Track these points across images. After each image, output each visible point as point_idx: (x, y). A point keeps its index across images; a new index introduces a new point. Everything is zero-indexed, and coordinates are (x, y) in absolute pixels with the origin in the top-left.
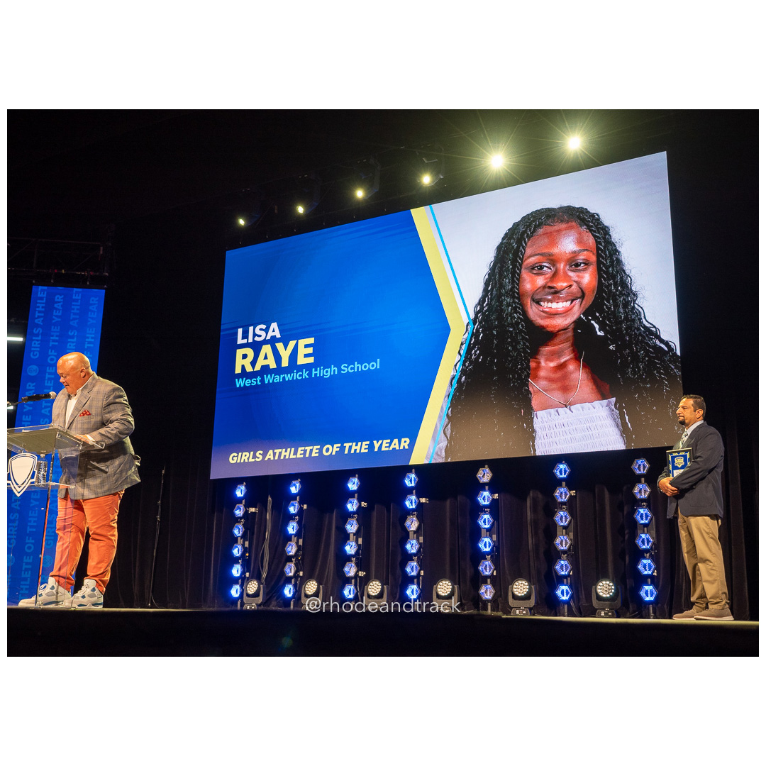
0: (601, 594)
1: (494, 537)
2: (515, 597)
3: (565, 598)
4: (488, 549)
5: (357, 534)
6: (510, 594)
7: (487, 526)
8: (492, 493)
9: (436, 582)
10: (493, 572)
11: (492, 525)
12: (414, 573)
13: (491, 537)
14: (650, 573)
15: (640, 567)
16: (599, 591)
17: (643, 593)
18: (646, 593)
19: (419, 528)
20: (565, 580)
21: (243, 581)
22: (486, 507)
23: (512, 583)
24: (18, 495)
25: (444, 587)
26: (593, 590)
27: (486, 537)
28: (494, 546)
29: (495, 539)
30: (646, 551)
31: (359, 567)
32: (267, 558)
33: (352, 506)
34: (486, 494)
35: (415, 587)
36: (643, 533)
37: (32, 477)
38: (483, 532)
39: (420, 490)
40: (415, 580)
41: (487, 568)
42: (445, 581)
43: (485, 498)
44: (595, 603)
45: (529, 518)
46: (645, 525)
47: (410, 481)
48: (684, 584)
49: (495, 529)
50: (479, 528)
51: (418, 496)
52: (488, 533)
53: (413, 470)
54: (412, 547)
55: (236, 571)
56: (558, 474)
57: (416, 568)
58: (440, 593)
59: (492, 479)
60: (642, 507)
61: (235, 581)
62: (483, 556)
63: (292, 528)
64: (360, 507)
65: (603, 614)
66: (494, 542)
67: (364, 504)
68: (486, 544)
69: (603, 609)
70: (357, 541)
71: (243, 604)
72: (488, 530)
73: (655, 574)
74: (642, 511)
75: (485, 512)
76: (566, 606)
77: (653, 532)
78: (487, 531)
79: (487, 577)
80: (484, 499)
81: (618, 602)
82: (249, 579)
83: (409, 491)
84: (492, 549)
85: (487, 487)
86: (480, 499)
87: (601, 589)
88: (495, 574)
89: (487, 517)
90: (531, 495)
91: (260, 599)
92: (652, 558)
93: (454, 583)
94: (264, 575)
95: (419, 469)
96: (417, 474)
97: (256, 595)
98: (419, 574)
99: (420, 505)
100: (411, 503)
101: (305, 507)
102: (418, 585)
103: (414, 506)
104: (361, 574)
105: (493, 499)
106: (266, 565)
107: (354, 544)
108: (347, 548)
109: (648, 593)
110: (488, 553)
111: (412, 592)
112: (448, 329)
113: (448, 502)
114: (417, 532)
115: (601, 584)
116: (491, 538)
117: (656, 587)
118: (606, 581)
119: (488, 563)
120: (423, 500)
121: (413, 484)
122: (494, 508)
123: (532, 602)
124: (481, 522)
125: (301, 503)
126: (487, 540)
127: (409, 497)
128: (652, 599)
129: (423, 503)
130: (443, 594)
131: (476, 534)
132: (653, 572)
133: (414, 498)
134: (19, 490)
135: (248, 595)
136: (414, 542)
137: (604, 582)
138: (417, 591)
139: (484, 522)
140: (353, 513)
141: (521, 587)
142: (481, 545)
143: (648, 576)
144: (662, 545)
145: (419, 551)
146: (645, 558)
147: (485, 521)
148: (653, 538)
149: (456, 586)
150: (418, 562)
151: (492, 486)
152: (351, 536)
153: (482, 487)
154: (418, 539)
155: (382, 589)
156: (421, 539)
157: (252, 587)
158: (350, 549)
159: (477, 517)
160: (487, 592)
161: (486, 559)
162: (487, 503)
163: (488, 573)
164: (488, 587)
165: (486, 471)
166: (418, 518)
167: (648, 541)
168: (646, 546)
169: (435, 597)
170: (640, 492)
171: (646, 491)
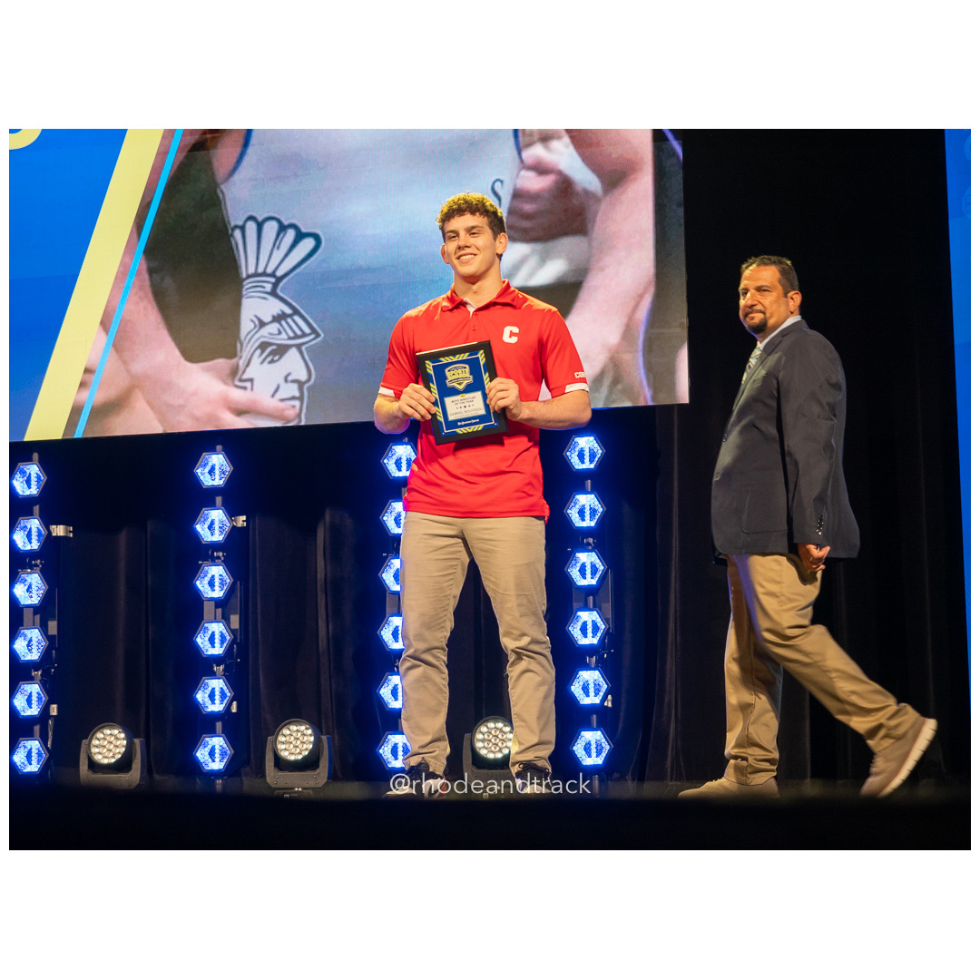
0: (483, 752)
1: (235, 620)
2: (280, 763)
4: (218, 650)
6: (269, 758)
7: (218, 593)
8: (231, 513)
9: (87, 730)
10: (230, 705)
11: (230, 592)
12: (34, 711)
13: (226, 619)
14: (597, 700)
15: (576, 689)
16: (479, 745)
17: (579, 749)
18: (587, 748)
19: (47, 599)
22: (215, 546)
23: (274, 729)
25: (108, 745)
26: (467, 743)
27: (215, 620)
28: (233, 642)
30: (590, 650)
34: (217, 514)
35: (35, 744)
36: (586, 608)
38: (208, 609)
40: (37, 729)
41: (213, 695)
42: (111, 728)
43: (213, 525)
44: (471, 773)
45: (320, 576)
46: (589, 591)
47: (27, 482)
48: (673, 725)
49: (236, 601)
50: (197, 598)
51: (47, 521)
52: (219, 611)
53: (36, 456)
54: (30, 646)
56: (392, 467)
57: (39, 698)
58: (98, 758)
59: (232, 480)
60: (584, 548)
62: (205, 666)
66: (233, 632)
68: (213, 638)
72: (219, 603)
73: (609, 704)
74: (583, 557)
75: (214, 561)
77: (608, 607)
78: (217, 607)
79: (215, 717)
80: (211, 527)
83: (24, 507)
84: (229, 651)
85: (219, 500)
86: (201, 529)
87: (483, 741)
88: (234, 710)
89: (217, 571)
90: (327, 517)
92: (603, 667)
93: (131, 733)
96: (44, 465)
98: (45, 710)
99: (49, 542)
100: (29, 536)
102: (44, 740)
103: (35, 545)
105: (234, 528)
109: (591, 748)
110: (217, 660)
111: (29, 756)
113: (123, 538)
114: (42, 611)
115: (484, 729)
116: (227, 624)
117: (610, 735)
118: (496, 721)
119: (217, 684)
120: (59, 531)
121: (34, 491)
122: (234, 550)
123: (321, 775)
124: (202, 585)
126: (217, 628)
127: (22, 522)
128: (599, 761)
129: (58, 538)
130: (106, 761)
131: (192, 611)
132: (604, 698)
133: (35, 524)
136: (35, 634)
137: (491, 725)
138: (39, 754)
139: (211, 584)
141: (295, 741)
142: (201, 640)
143: (592, 709)
144: (627, 636)
145: (46, 655)
146: (587, 667)
147: (213, 581)
148: (605, 620)
149: (137, 741)
150: (43, 684)
151: (232, 497)
153: (207, 498)
154: (44, 628)
156: (53, 627)
159: (194, 571)
160: (213, 753)
161: (213, 675)
162: (218, 537)
163: (218, 707)
164: (218, 742)
165: (218, 460)
166: (46, 575)
167: (595, 628)
168: (591, 640)
169: (84, 767)
170: (581, 513)
171: (593, 511)
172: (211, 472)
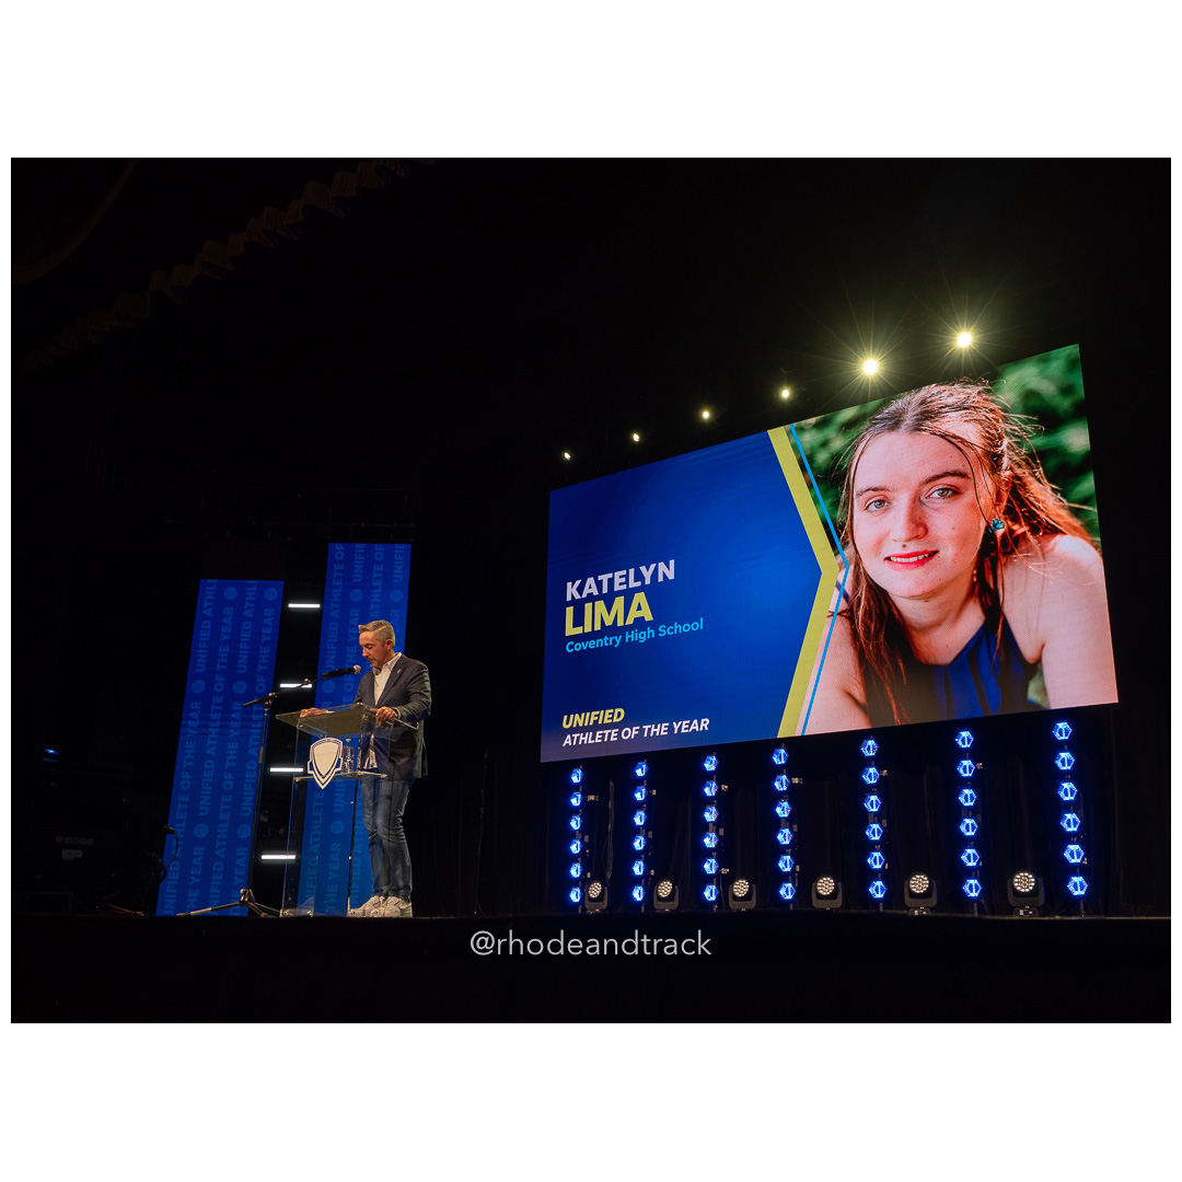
0: (1019, 888)
1: (884, 822)
2: (913, 895)
3: (974, 894)
4: (877, 838)
5: (717, 824)
6: (906, 891)
7: (875, 810)
8: (879, 770)
9: (816, 880)
10: (884, 866)
11: (881, 809)
12: (788, 869)
13: (880, 822)
14: (1079, 861)
15: (1067, 855)
16: (1016, 885)
17: (1070, 887)
18: (1075, 885)
19: (792, 814)
20: (973, 873)
21: (583, 883)
22: (873, 786)
23: (908, 877)
24: (323, 787)
25: (826, 886)
26: (1009, 884)
27: (875, 823)
28: (884, 833)
29: (885, 825)
30: (1073, 834)
31: (721, 864)
32: (611, 854)
33: (710, 791)
34: (872, 770)
35: (789, 885)
36: (1069, 812)
37: (338, 766)
38: (871, 817)
39: (789, 769)
40: (790, 878)
41: (876, 860)
42: (826, 877)
43: (871, 775)
44: (1012, 900)
45: (926, 799)
46: (1070, 803)
47: (780, 758)
48: (1122, 873)
49: (885, 813)
51: (789, 777)
52: (876, 818)
53: (782, 745)
54: (784, 837)
55: (575, 871)
56: (960, 743)
57: (790, 862)
58: (821, 892)
59: (878, 753)
60: (1066, 781)
61: (574, 883)
62: (871, 846)
63: (639, 819)
64: (719, 792)
65: (1021, 912)
66: (884, 828)
67: (724, 787)
68: (874, 832)
69: (1023, 908)
70: (717, 833)
71: (584, 909)
72: (876, 814)
73: (1085, 862)
74: (1065, 785)
75: (872, 793)
76: (975, 905)
77: (1081, 811)
78: (875, 816)
79: (877, 871)
81: (1041, 899)
82: (591, 881)
83: (779, 770)
84: (882, 838)
85: (873, 763)
86: (866, 777)
87: (1018, 882)
88: (886, 867)
89: (874, 798)
90: (928, 769)
91: (605, 904)
92: (1081, 843)
93: (837, 880)
94: (609, 875)
95: (790, 743)
96: (786, 749)
97: (600, 898)
98: (794, 869)
99: (791, 786)
100: (782, 784)
101: (654, 792)
102: (794, 883)
103: (785, 788)
104: (725, 871)
105: (881, 777)
106: (610, 863)
107: (714, 835)
108: (707, 841)
109: (1077, 886)
110: (877, 842)
111: (787, 891)
112: (819, 573)
113: (826, 783)
114: (790, 821)
115: (1018, 876)
116: (881, 825)
117: (1087, 879)
118: (1024, 872)
119: (877, 855)
120: (796, 781)
121: (783, 762)
122: (881, 788)
123: (933, 901)
124: (867, 805)
125: (649, 789)
126: (875, 826)
127: (779, 777)
128: (1083, 893)
129: (795, 784)
130: (824, 894)
131: (864, 819)
132: (1083, 859)
133: (784, 777)
134: (323, 781)
135: (591, 900)
136: (787, 831)
137: (1022, 874)
138: (792, 890)
139: (872, 805)
140: (712, 798)
141: (919, 884)
142: (869, 833)
143: (1076, 865)
144: (1093, 826)
145: (793, 842)
146: (1072, 843)
147: (873, 803)
148: (1080, 818)
149: (839, 883)
150: (792, 856)
151: (877, 761)
152: (711, 825)
153: (868, 762)
154: (791, 828)
155: (750, 889)
156: (795, 828)
157: (595, 890)
158: (710, 842)
159: (864, 799)
160: (877, 890)
161: (876, 851)
162: (873, 782)
163: (878, 866)
164: (879, 883)
165: (871, 743)
166: (790, 803)
167: (1075, 823)
168: (1073, 829)
169: (814, 896)
170: (1063, 762)
171: (1069, 761)
172: (869, 749)
